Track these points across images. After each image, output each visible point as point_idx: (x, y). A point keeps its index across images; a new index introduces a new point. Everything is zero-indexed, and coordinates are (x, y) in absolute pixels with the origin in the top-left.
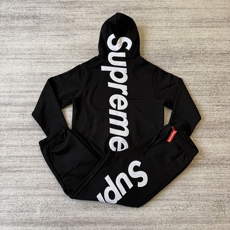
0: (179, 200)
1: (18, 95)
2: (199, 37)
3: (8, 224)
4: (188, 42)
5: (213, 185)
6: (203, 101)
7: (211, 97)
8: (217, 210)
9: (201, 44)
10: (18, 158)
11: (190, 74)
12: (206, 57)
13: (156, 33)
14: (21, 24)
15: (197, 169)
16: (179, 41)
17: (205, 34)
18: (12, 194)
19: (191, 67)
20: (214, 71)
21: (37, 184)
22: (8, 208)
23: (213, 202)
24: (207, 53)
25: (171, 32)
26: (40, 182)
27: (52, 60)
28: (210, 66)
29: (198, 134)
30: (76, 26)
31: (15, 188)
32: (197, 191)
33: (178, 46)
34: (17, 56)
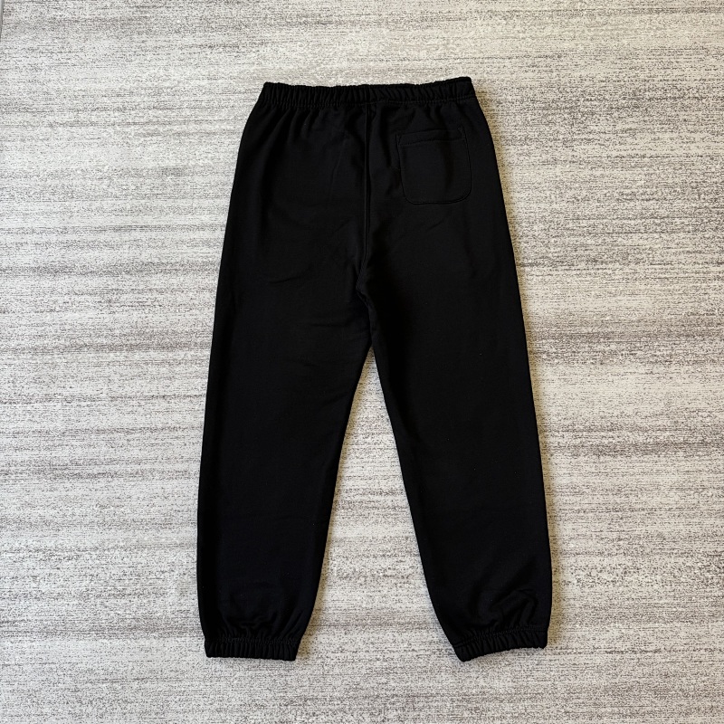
0: (601, 554)
1: (89, 239)
2: (660, 42)
3: (82, 632)
4: (626, 61)
5: (706, 507)
6: (673, 251)
7: (700, 235)
8: (715, 581)
9: (666, 66)
10: (102, 436)
11: (633, 164)
12: (684, 108)
13: (524, 33)
14: (89, 12)
15: (656, 459)
16: (598, 58)
17: (679, 33)
18: (89, 545)
19: (636, 142)
20: (710, 152)
21: (165, 512)
22: (77, 584)
23: (704, 559)
24: (687, 97)
25: (571, 28)
26: (175, 507)
27: (192, 127)
28: (697, 136)
29: (658, 353)
30: (263, 16)
31: (96, 527)
32: (655, 528)
33: (593, 73)
34: (82, 115)
